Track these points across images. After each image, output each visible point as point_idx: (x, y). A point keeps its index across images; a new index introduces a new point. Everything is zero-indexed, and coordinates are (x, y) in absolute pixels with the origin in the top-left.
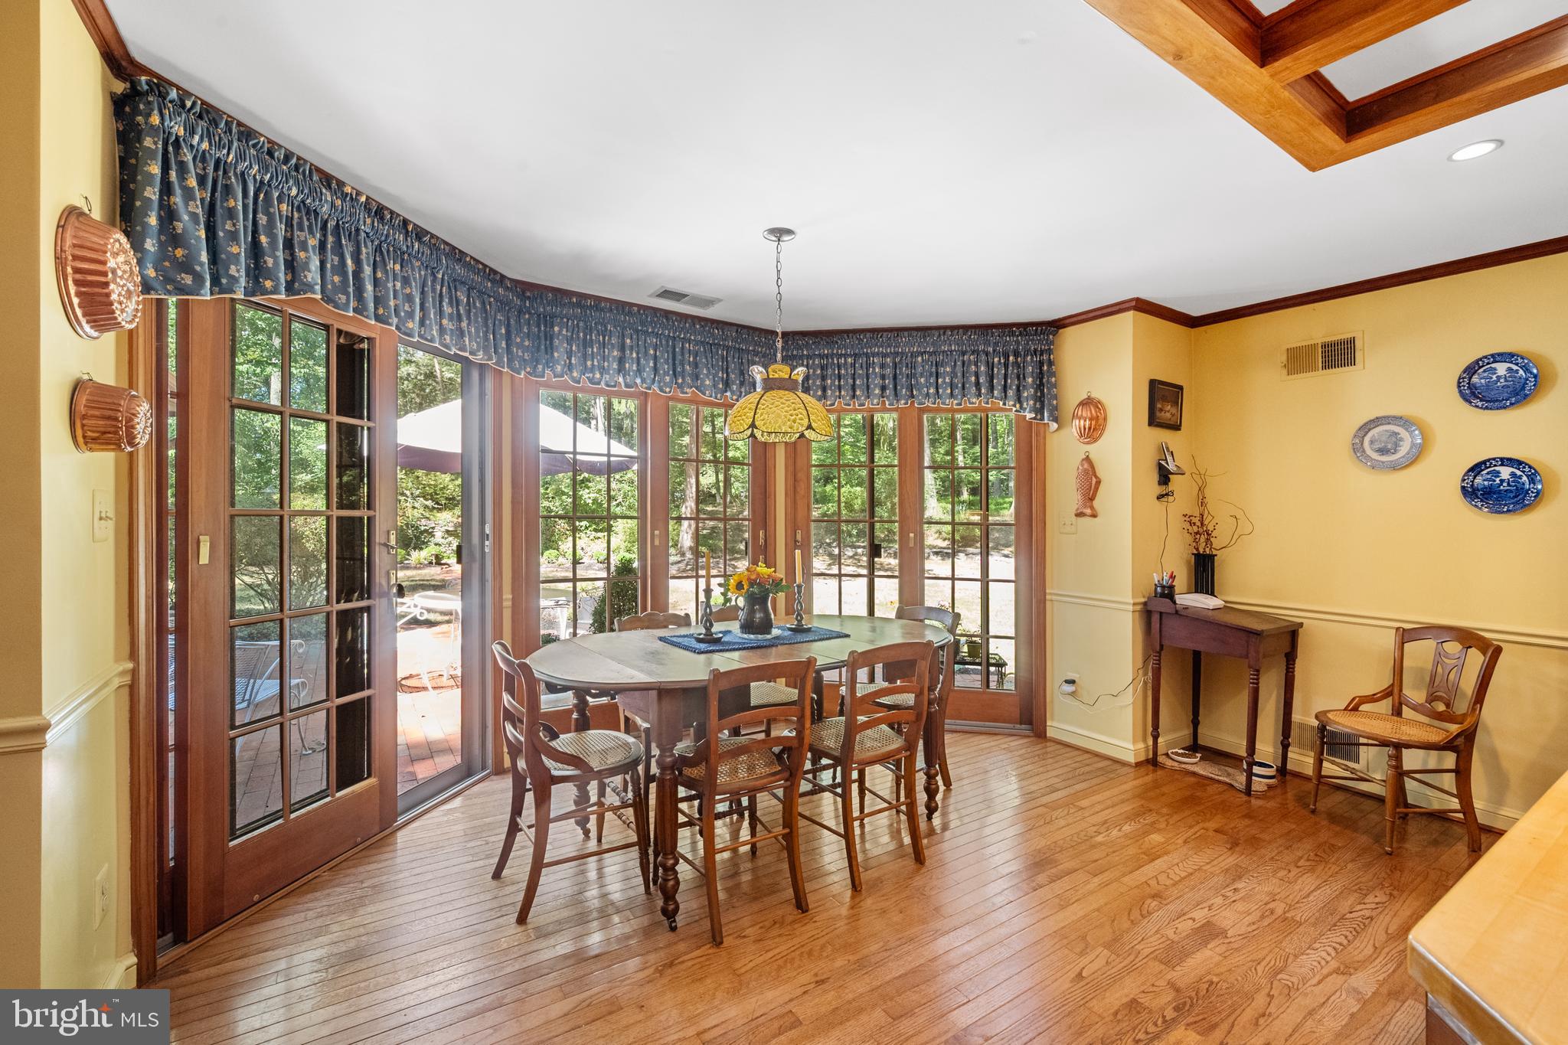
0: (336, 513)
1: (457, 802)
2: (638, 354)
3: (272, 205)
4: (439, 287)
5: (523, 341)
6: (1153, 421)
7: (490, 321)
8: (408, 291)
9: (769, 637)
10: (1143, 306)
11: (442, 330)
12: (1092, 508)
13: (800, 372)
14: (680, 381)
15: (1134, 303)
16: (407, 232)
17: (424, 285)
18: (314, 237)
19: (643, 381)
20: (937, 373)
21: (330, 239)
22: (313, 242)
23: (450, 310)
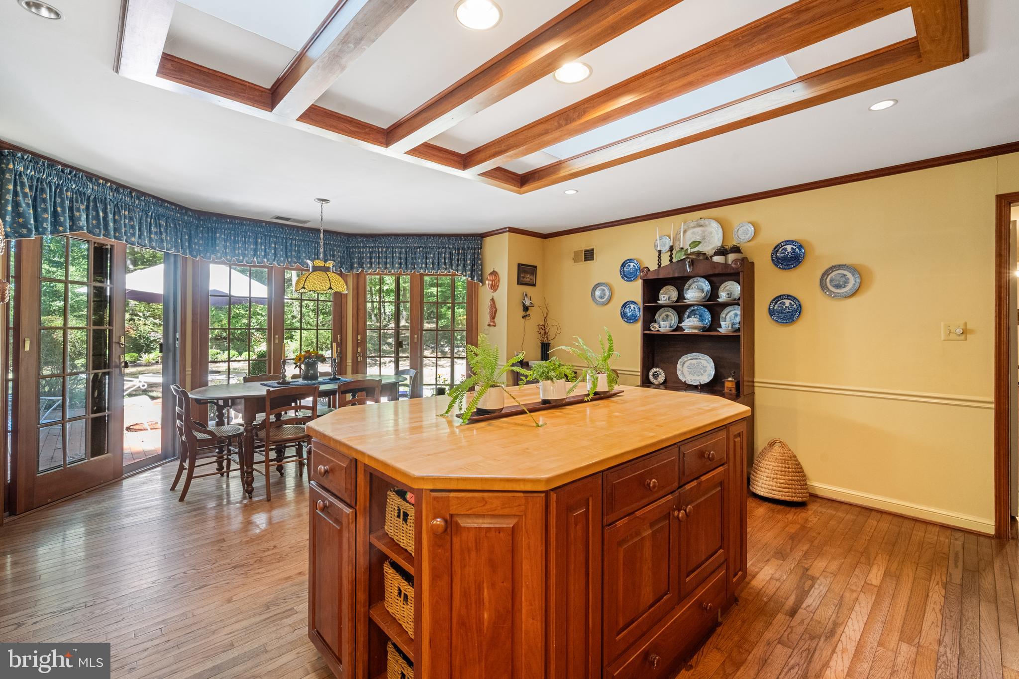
0: (92, 327)
1: (159, 469)
2: (265, 247)
3: (63, 194)
4: (149, 220)
5: (198, 241)
6: (520, 283)
7: (179, 233)
8: (132, 223)
9: (317, 381)
10: (512, 230)
11: (151, 240)
12: (494, 322)
13: (330, 264)
14: (290, 260)
15: (508, 229)
16: (132, 196)
17: (141, 219)
18: (83, 204)
19: (268, 260)
20: (426, 257)
21: (91, 204)
22: (83, 207)
23: (156, 230)
